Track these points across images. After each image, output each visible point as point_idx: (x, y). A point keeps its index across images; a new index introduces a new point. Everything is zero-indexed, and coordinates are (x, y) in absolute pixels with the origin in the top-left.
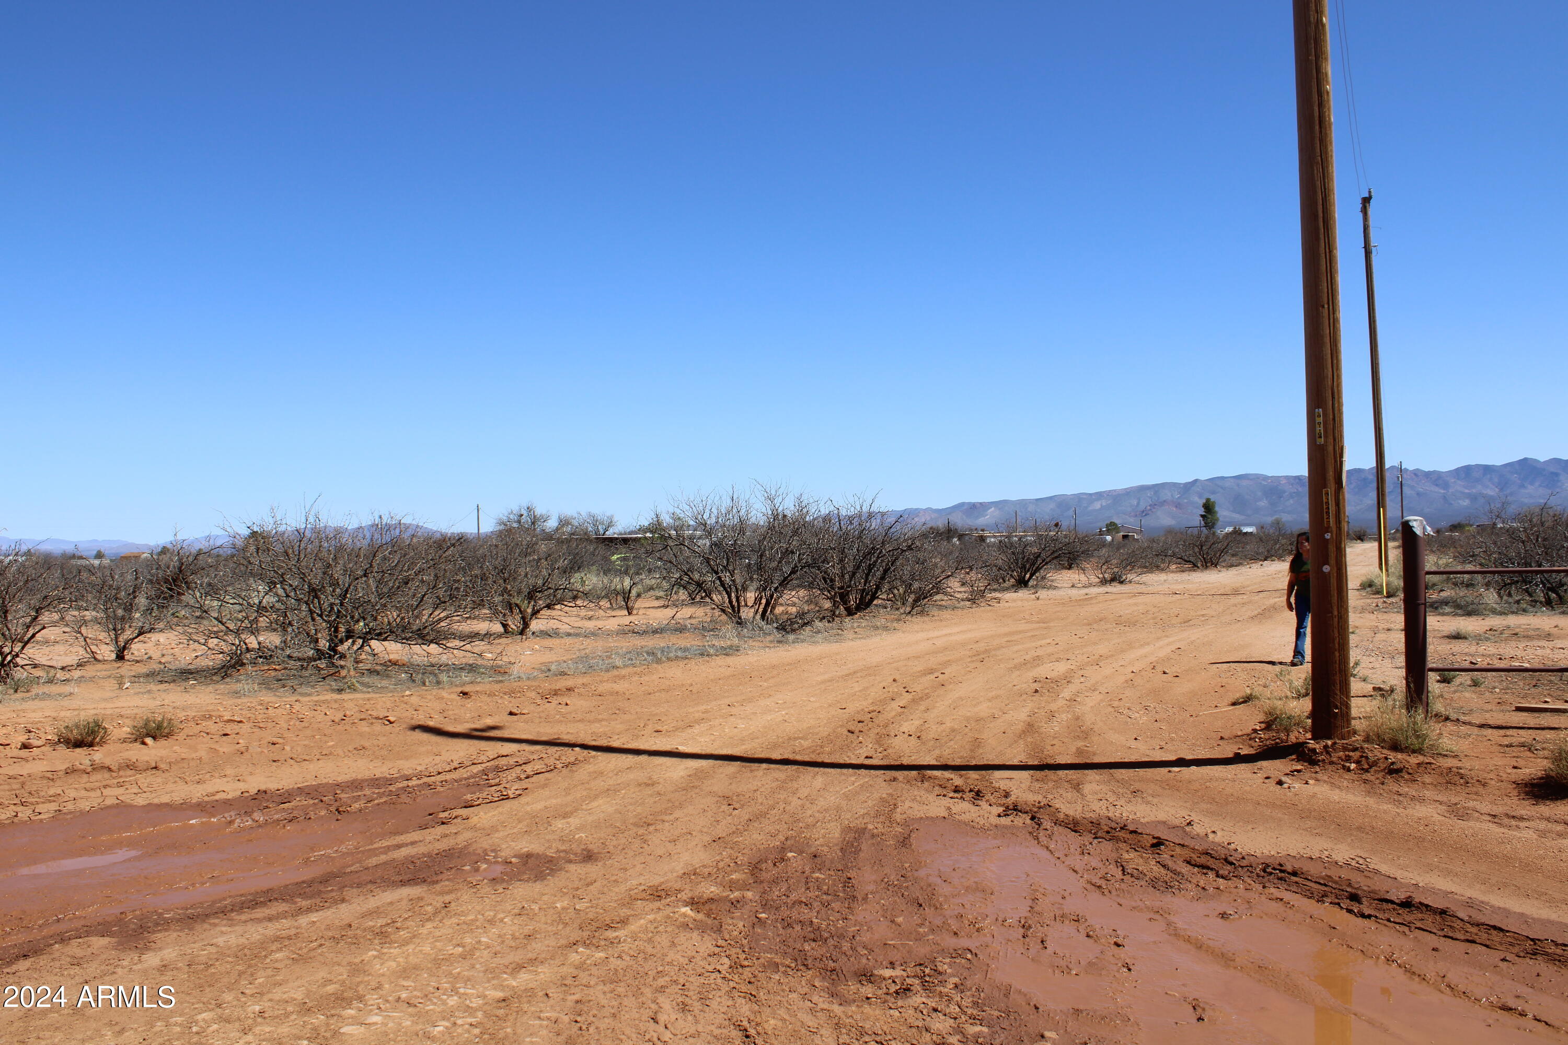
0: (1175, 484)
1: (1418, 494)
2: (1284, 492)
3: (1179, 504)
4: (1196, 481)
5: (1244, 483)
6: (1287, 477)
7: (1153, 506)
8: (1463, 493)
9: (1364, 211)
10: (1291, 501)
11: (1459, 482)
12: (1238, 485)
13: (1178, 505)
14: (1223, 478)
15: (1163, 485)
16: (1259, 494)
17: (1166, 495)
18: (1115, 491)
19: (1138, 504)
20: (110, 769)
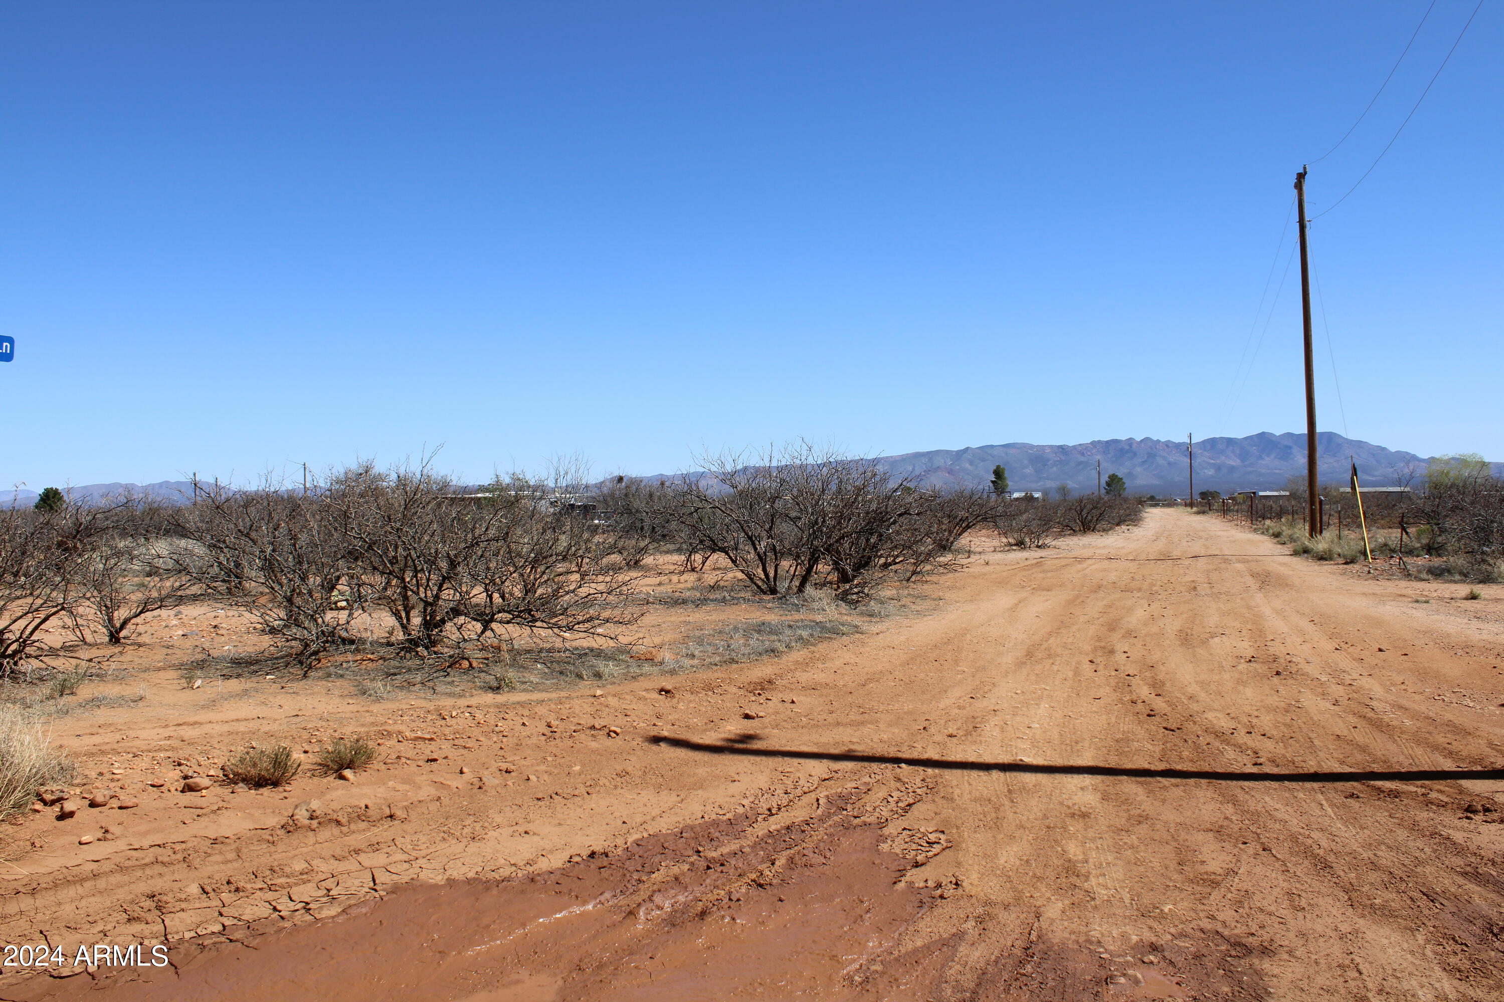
0: (947, 452)
1: (1169, 464)
2: (1049, 460)
3: (951, 470)
4: (967, 449)
5: (1012, 451)
6: (1051, 447)
7: (927, 471)
8: (1209, 463)
9: (1299, 186)
10: (1055, 469)
11: (1206, 453)
12: (1006, 454)
13: (951, 472)
14: (992, 446)
15: (937, 452)
16: (1026, 462)
17: (940, 462)
18: (892, 457)
19: (913, 469)
20: (338, 823)
